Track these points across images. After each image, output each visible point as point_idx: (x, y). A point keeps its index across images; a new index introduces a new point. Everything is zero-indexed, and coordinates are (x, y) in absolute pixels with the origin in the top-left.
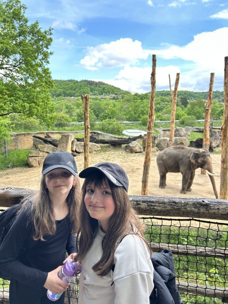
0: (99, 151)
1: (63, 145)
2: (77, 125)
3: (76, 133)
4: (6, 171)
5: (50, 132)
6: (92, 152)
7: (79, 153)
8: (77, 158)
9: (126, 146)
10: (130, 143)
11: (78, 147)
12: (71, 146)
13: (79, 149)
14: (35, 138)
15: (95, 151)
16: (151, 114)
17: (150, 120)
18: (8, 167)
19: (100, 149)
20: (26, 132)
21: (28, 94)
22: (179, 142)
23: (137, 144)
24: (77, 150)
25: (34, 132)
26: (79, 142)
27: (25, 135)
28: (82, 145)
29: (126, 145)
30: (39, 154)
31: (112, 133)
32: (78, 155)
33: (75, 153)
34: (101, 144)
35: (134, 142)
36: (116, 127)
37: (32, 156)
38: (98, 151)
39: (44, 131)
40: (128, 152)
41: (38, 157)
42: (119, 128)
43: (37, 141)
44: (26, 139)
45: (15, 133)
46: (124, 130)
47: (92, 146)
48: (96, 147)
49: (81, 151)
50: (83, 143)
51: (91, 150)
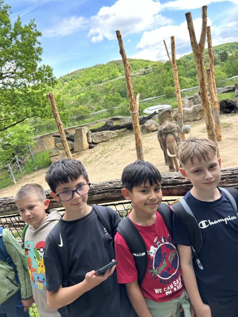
1: (78, 139)
3: (97, 123)
4: (33, 174)
5: (71, 127)
6: (109, 140)
7: (96, 144)
8: (94, 150)
9: (143, 127)
10: (144, 123)
11: (94, 138)
12: (86, 139)
13: (95, 140)
14: (55, 137)
15: (112, 138)
18: (34, 170)
19: (117, 135)
20: (49, 133)
23: (152, 123)
24: (94, 141)
26: (94, 133)
27: (48, 136)
28: (97, 135)
29: (142, 125)
30: (59, 153)
32: (95, 146)
33: (92, 145)
34: (118, 130)
35: (149, 120)
37: (52, 155)
38: (115, 137)
40: (144, 132)
41: (59, 155)
43: (57, 140)
45: (39, 136)
46: (146, 108)
47: (107, 134)
48: (111, 134)
49: (98, 141)
50: (98, 133)
51: (107, 139)
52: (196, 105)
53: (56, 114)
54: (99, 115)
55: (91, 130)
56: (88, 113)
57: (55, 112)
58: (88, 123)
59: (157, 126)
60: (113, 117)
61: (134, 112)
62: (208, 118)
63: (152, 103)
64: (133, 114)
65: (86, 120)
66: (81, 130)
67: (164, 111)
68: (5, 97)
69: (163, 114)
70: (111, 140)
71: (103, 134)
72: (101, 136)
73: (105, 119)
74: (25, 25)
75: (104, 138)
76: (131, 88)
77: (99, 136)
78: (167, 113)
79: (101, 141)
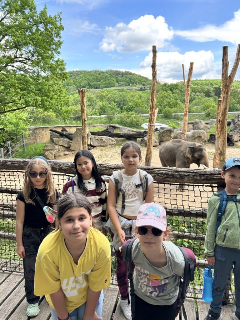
0: (114, 145)
1: (77, 139)
2: (96, 118)
3: (94, 126)
5: (68, 125)
6: (107, 146)
7: (94, 147)
9: (141, 140)
10: (145, 136)
11: (93, 141)
13: (93, 142)
14: (52, 132)
15: (110, 145)
16: (151, 106)
17: (151, 113)
19: (115, 143)
20: (44, 126)
21: (40, 87)
22: (197, 136)
24: (92, 144)
25: (52, 125)
26: (93, 136)
28: (96, 139)
29: (141, 138)
30: (54, 148)
31: (130, 127)
32: (92, 149)
33: (90, 147)
34: (117, 138)
36: (134, 120)
37: (47, 149)
38: (113, 145)
39: (62, 124)
40: (143, 146)
41: (54, 150)
42: (137, 121)
43: (53, 135)
44: (44, 132)
45: (34, 127)
46: (144, 123)
47: (106, 139)
48: (111, 140)
49: (96, 144)
50: (97, 137)
51: (105, 144)
52: (196, 131)
53: (84, 109)
55: (91, 132)
57: (83, 108)
59: (156, 142)
60: (111, 125)
61: (152, 124)
62: (222, 144)
67: (165, 129)
69: (164, 132)
70: (109, 146)
71: (103, 138)
72: (100, 140)
73: (103, 124)
74: (50, 15)
75: (104, 142)
76: (154, 101)
77: (98, 140)
78: (168, 132)
79: (99, 145)
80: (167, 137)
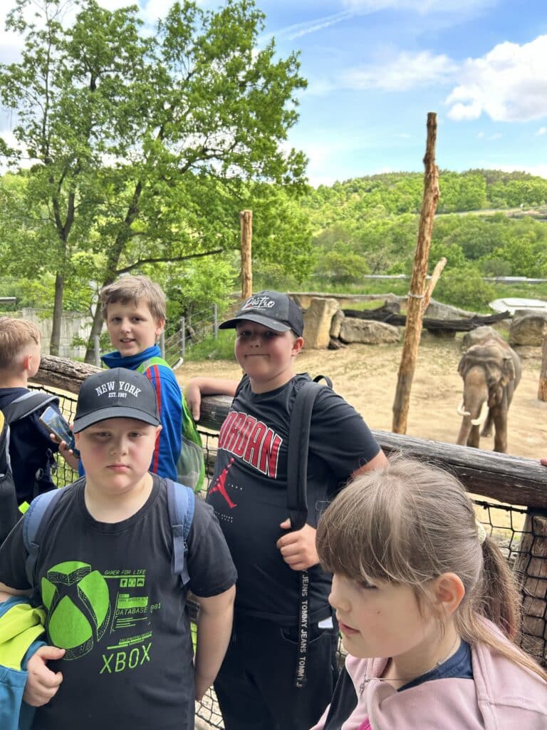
0: (396, 343)
3: (372, 298)
6: (377, 344)
7: (347, 343)
8: (336, 354)
9: (465, 338)
10: (472, 329)
11: (346, 329)
12: (329, 325)
13: (347, 333)
15: (385, 342)
18: (207, 358)
19: (399, 338)
23: (490, 335)
24: (343, 336)
26: (349, 319)
28: (355, 325)
29: (466, 333)
31: (458, 304)
32: (342, 347)
33: (337, 343)
35: (485, 327)
38: (393, 342)
46: (499, 298)
47: (377, 329)
48: (387, 332)
49: (352, 338)
50: (358, 321)
51: (374, 339)
54: (385, 283)
55: (345, 311)
56: (362, 272)
58: (352, 293)
61: (417, 296)
63: (521, 291)
64: (413, 298)
65: (353, 287)
66: (324, 304)
67: (528, 316)
68: (192, 196)
69: (523, 322)
70: (381, 345)
71: (369, 326)
72: (364, 329)
73: (393, 295)
74: (281, 60)
75: (369, 335)
76: (425, 243)
77: (357, 328)
78: (534, 322)
79: (359, 339)
80: (531, 334)
